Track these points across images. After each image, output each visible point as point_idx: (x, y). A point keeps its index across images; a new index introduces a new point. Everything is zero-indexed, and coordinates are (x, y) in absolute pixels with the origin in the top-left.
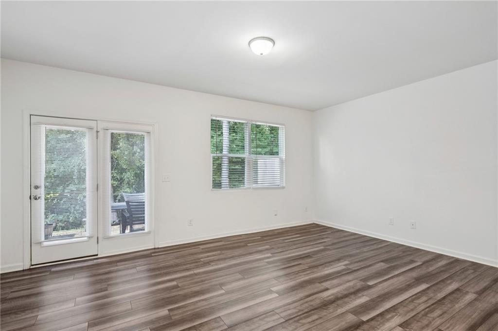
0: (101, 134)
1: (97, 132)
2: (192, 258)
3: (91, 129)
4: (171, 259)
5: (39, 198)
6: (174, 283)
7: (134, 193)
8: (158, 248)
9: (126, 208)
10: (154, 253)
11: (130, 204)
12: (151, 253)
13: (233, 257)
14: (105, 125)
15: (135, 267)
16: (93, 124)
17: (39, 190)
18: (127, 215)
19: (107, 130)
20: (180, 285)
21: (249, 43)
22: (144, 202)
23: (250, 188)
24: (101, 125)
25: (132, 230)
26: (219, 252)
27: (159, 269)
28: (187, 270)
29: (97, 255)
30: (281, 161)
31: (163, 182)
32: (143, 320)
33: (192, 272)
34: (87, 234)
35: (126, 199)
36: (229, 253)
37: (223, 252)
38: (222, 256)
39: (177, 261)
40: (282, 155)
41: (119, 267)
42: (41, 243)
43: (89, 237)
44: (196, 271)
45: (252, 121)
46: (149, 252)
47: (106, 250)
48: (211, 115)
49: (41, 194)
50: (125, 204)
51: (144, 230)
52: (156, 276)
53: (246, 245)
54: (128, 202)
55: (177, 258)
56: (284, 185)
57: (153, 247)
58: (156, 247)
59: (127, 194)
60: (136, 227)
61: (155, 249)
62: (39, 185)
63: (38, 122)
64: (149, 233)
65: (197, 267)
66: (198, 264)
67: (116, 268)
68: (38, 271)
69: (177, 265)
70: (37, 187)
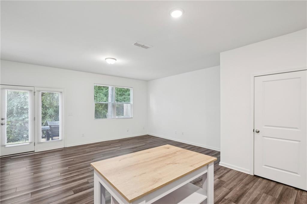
0: (36, 94)
1: (34, 92)
2: (83, 150)
3: (31, 91)
4: (72, 151)
5: (4, 124)
6: (72, 159)
7: (54, 121)
8: (66, 147)
9: (50, 129)
10: (64, 149)
11: (52, 127)
12: (62, 150)
13: (102, 150)
14: (38, 89)
15: (54, 155)
16: (32, 88)
17: (4, 120)
18: (50, 133)
19: (40, 91)
20: (74, 160)
21: (106, 59)
22: (59, 126)
23: (114, 118)
24: (36, 89)
25: (52, 139)
26: (96, 148)
27: (65, 155)
28: (79, 155)
29: (34, 151)
30: (131, 105)
31: (69, 116)
32: (57, 171)
33: (81, 155)
34: (30, 141)
35: (49, 124)
36: (101, 148)
37: (98, 148)
38: (97, 149)
39: (75, 152)
40: (132, 102)
41: (46, 156)
42: (5, 146)
43: (30, 143)
44: (83, 155)
45: (115, 86)
46: (61, 149)
47: (39, 149)
48: (94, 84)
49: (5, 122)
50: (49, 127)
51: (59, 139)
52: (64, 158)
53: (110, 145)
54: (50, 126)
55: (75, 151)
56: (132, 117)
57: (64, 147)
58: (65, 147)
59: (50, 122)
60: (54, 138)
61: (64, 148)
62: (4, 118)
63: (3, 88)
64: (61, 140)
65: (84, 154)
66: (85, 152)
67: (44, 156)
68: (4, 159)
69: (75, 153)
70: (2, 119)
